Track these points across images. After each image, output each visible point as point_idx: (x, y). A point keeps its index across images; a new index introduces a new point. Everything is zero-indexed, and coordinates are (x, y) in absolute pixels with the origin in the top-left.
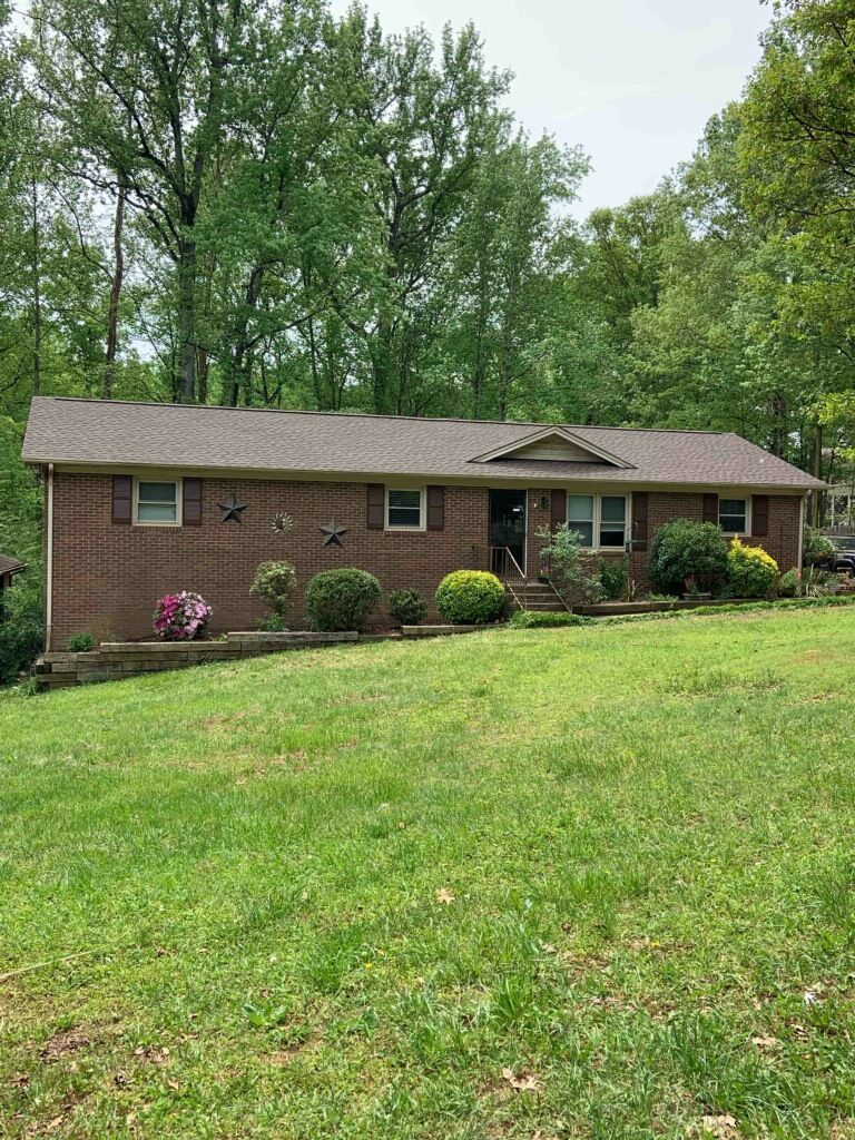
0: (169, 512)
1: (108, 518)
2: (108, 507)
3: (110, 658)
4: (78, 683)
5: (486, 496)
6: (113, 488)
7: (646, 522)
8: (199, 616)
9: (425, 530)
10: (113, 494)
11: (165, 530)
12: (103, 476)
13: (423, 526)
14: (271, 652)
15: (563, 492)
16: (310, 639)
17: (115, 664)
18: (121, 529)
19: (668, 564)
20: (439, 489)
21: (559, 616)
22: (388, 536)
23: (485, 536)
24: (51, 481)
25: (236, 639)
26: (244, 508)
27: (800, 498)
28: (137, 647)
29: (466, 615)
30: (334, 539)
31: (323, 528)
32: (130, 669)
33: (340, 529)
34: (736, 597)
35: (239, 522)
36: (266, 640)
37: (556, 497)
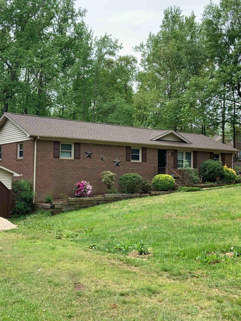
0: (69, 154)
1: (52, 155)
2: (52, 152)
3: (72, 203)
4: (63, 212)
5: (157, 151)
6: (54, 145)
7: (197, 160)
8: (90, 189)
9: (141, 162)
10: (54, 147)
11: (69, 160)
12: (51, 141)
13: (140, 161)
14: (117, 200)
15: (176, 150)
16: (127, 196)
17: (73, 205)
18: (56, 160)
19: (210, 173)
20: (145, 148)
21: (195, 188)
22: (131, 163)
23: (157, 164)
24: (36, 142)
25: (107, 196)
26: (92, 153)
27: (232, 154)
28: (79, 199)
29: (166, 189)
30: (117, 164)
31: (114, 160)
32: (78, 206)
33: (120, 161)
34: (227, 183)
35: (91, 158)
36: (115, 196)
37: (175, 152)
